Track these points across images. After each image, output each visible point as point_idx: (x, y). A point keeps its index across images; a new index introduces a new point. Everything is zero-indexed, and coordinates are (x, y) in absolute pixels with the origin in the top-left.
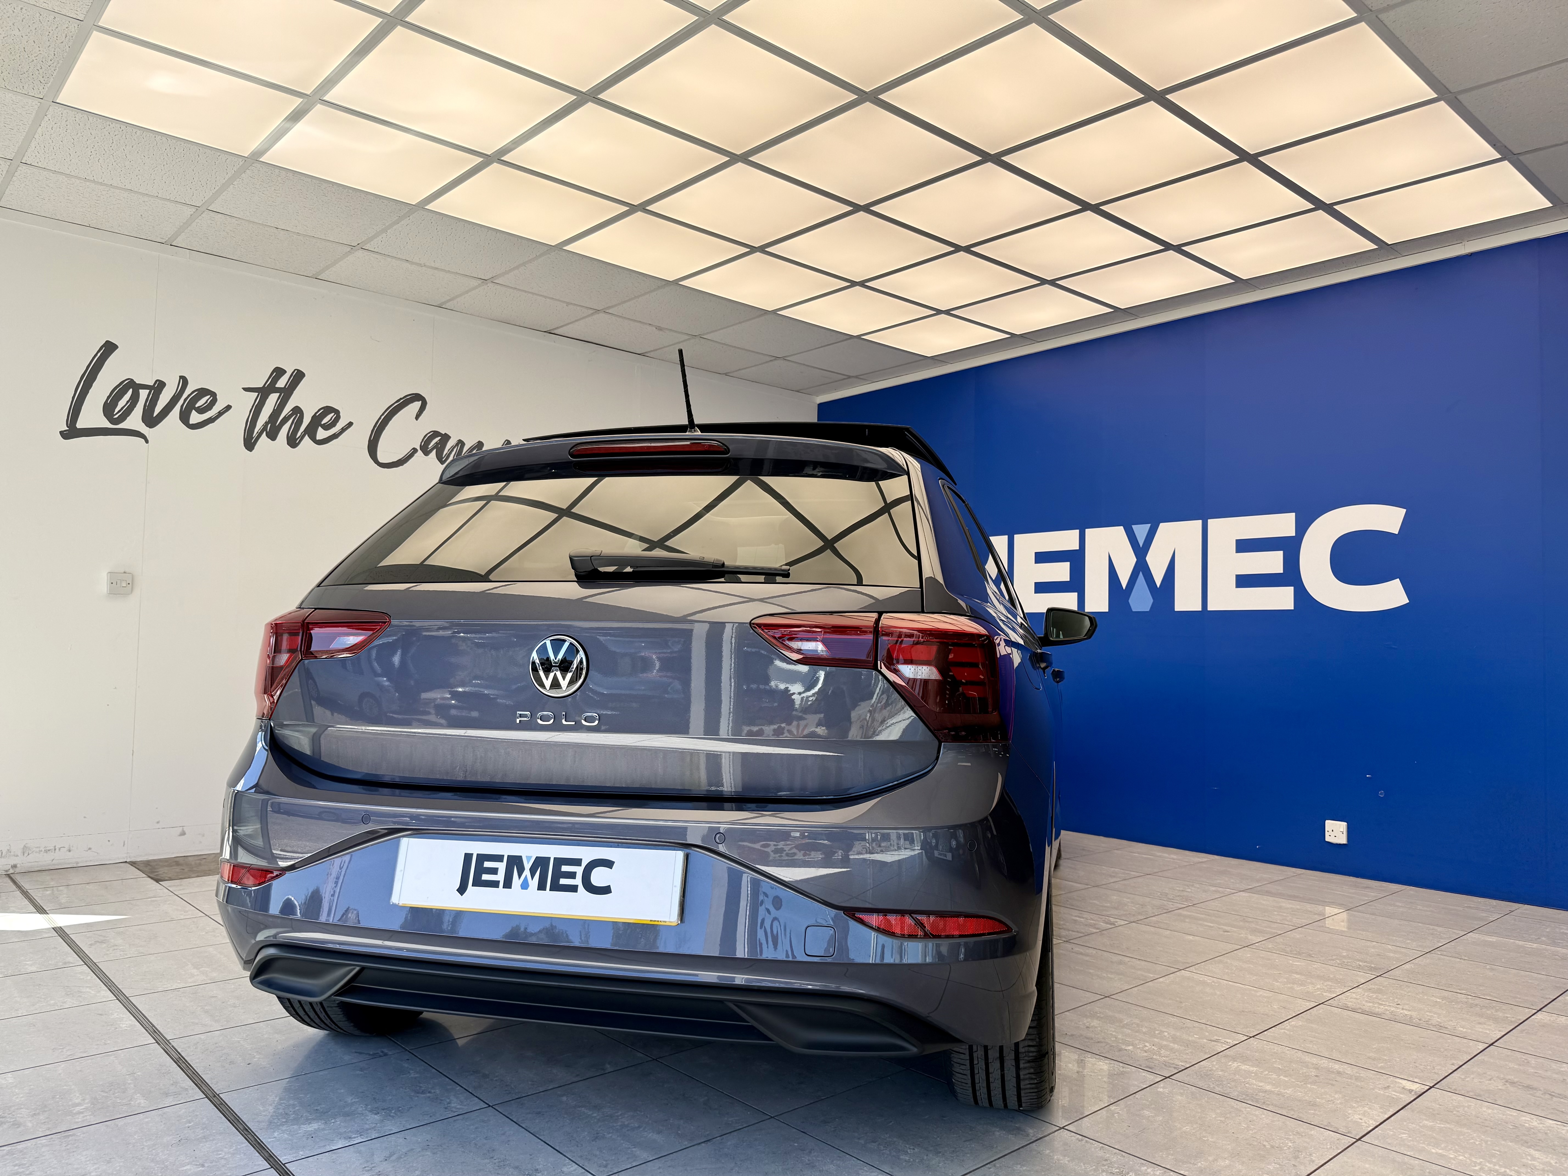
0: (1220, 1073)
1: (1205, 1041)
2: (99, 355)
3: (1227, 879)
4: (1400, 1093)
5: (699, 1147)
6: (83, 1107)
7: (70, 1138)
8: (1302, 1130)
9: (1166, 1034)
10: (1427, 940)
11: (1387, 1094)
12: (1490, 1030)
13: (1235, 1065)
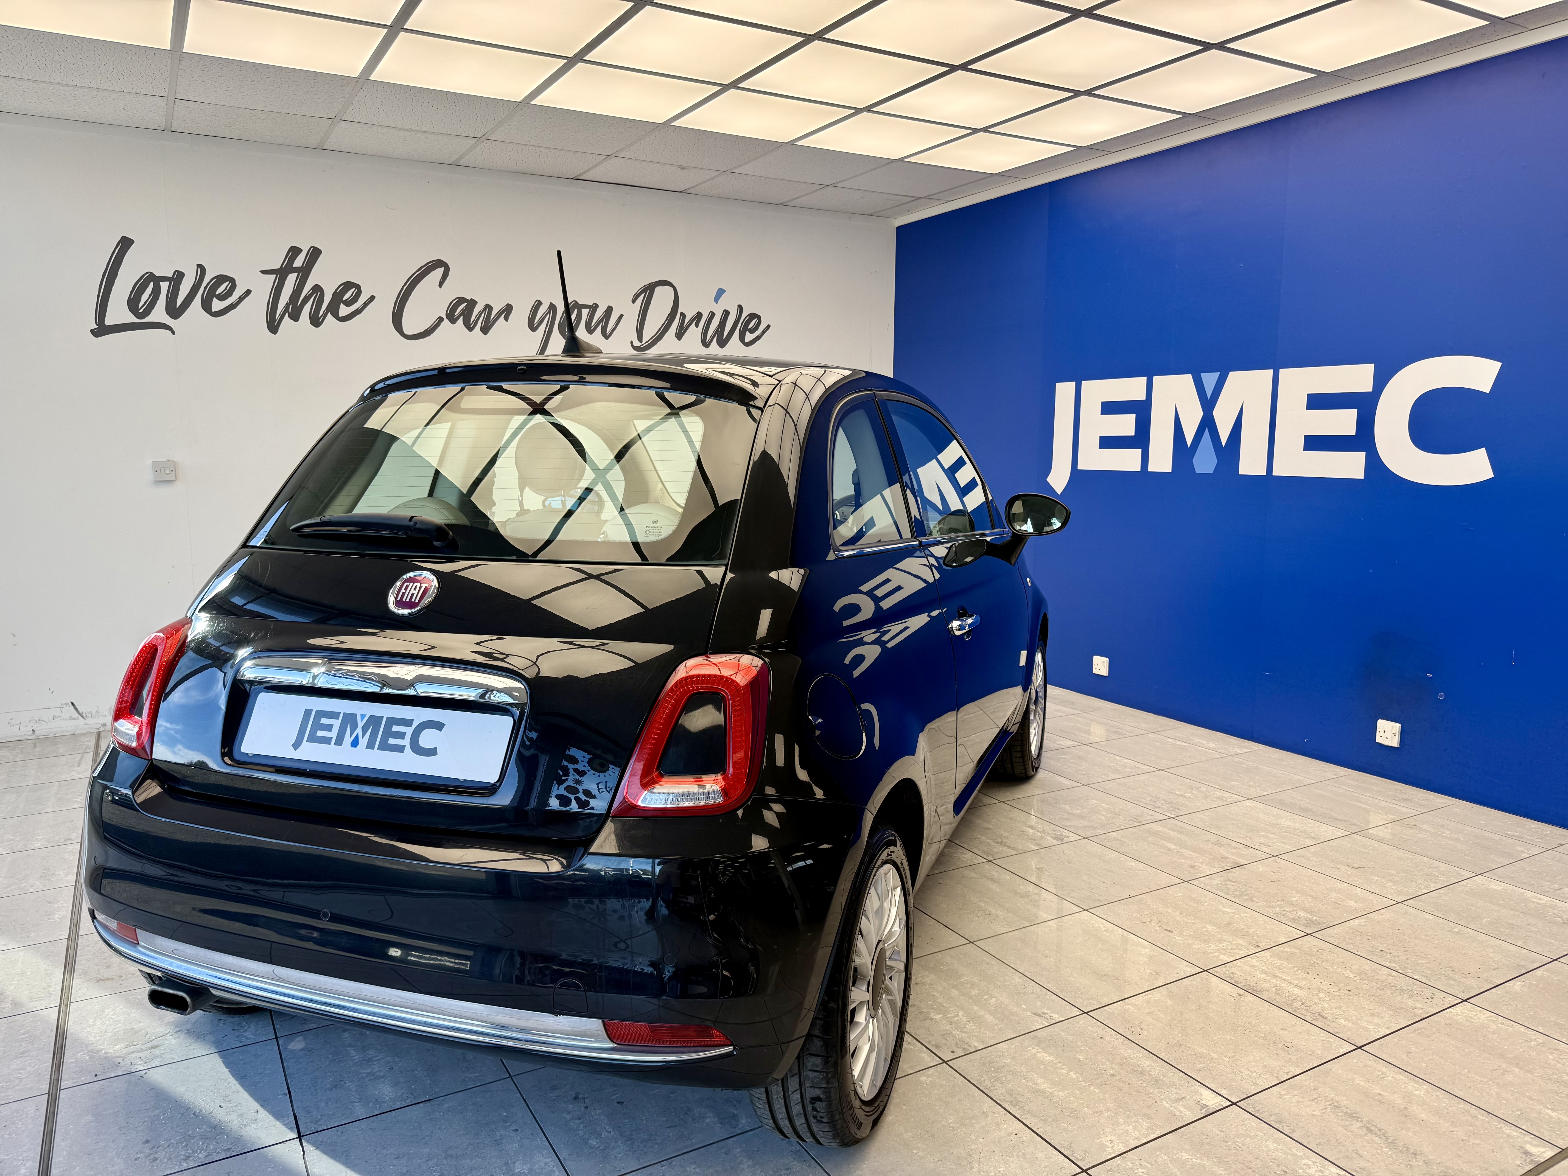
0: (1008, 1061)
1: (1029, 1013)
2: (116, 251)
3: (1246, 780)
4: (1189, 1108)
8: (1032, 1150)
9: (994, 1000)
10: (1414, 884)
11: (1172, 1109)
12: (1377, 1025)
13: (1034, 1051)
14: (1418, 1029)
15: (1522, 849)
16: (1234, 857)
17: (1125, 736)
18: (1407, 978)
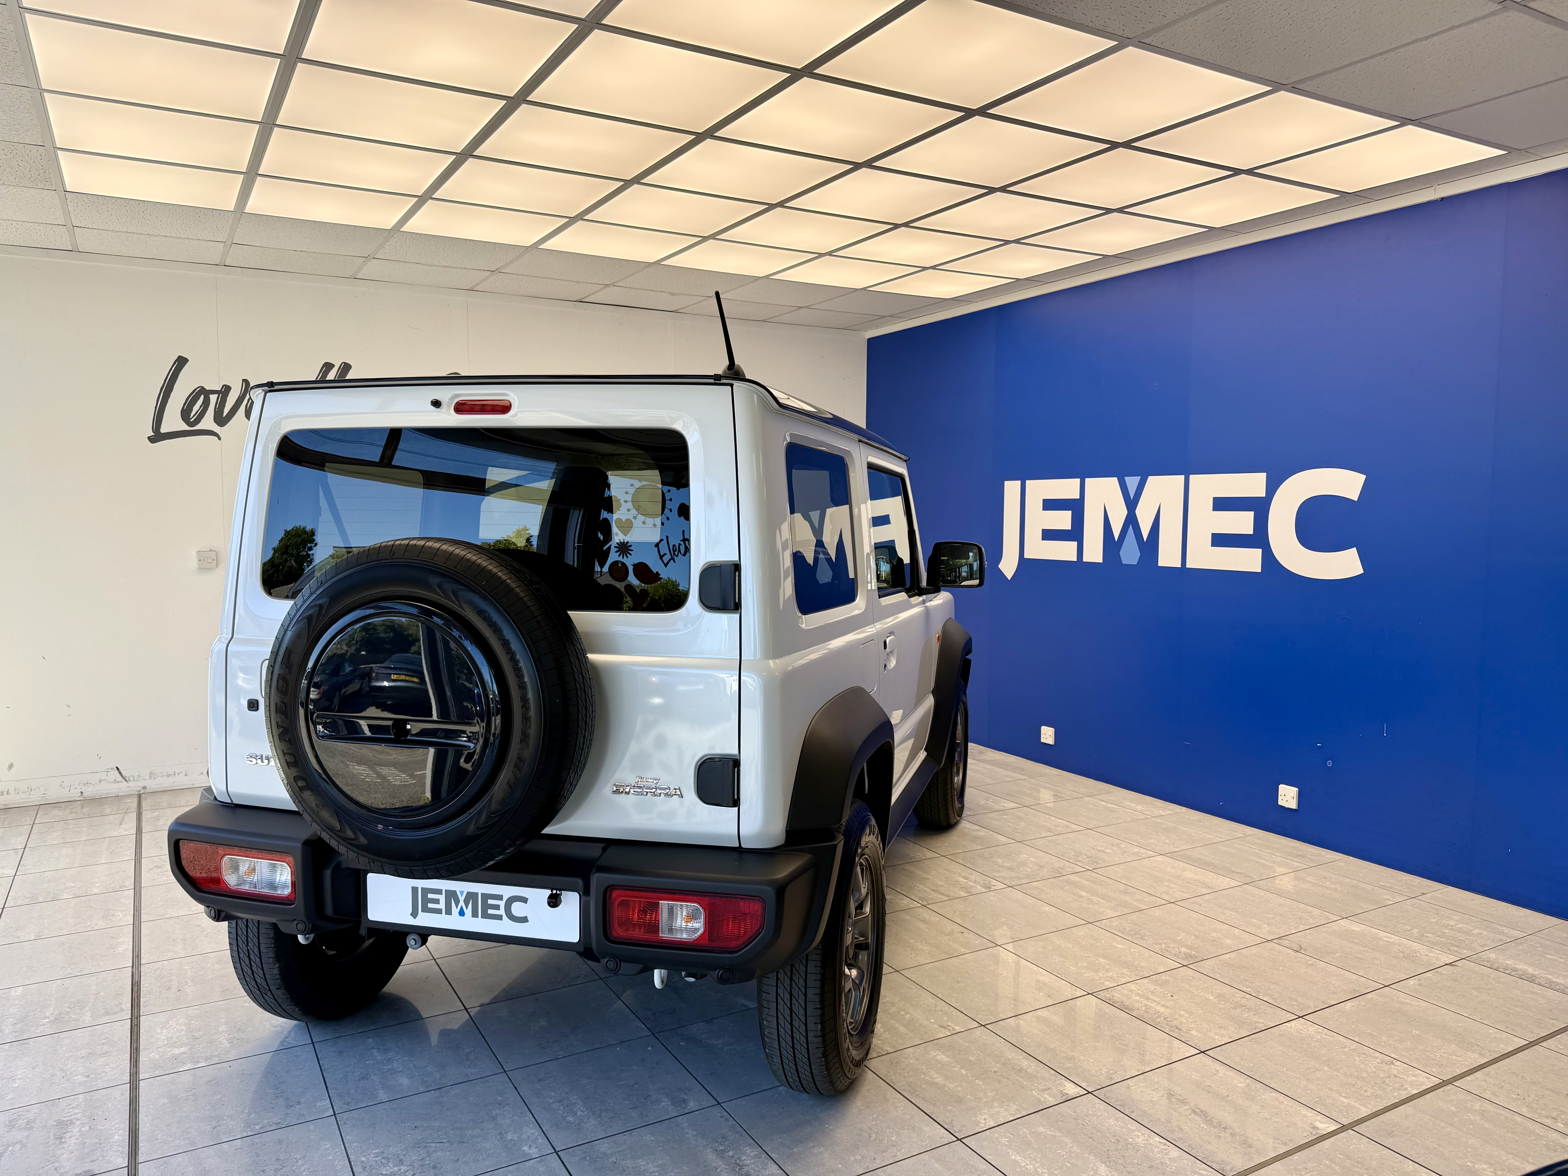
1: (936, 1026)
4: (1053, 1096)
5: (428, 1094)
6: (48, 1020)
8: (920, 1125)
9: (908, 1016)
10: (1286, 926)
11: (1039, 1096)
12: (1222, 1036)
13: (934, 1054)
14: (1255, 1039)
15: (1389, 897)
16: (1135, 903)
17: (1063, 799)
18: (1258, 1000)
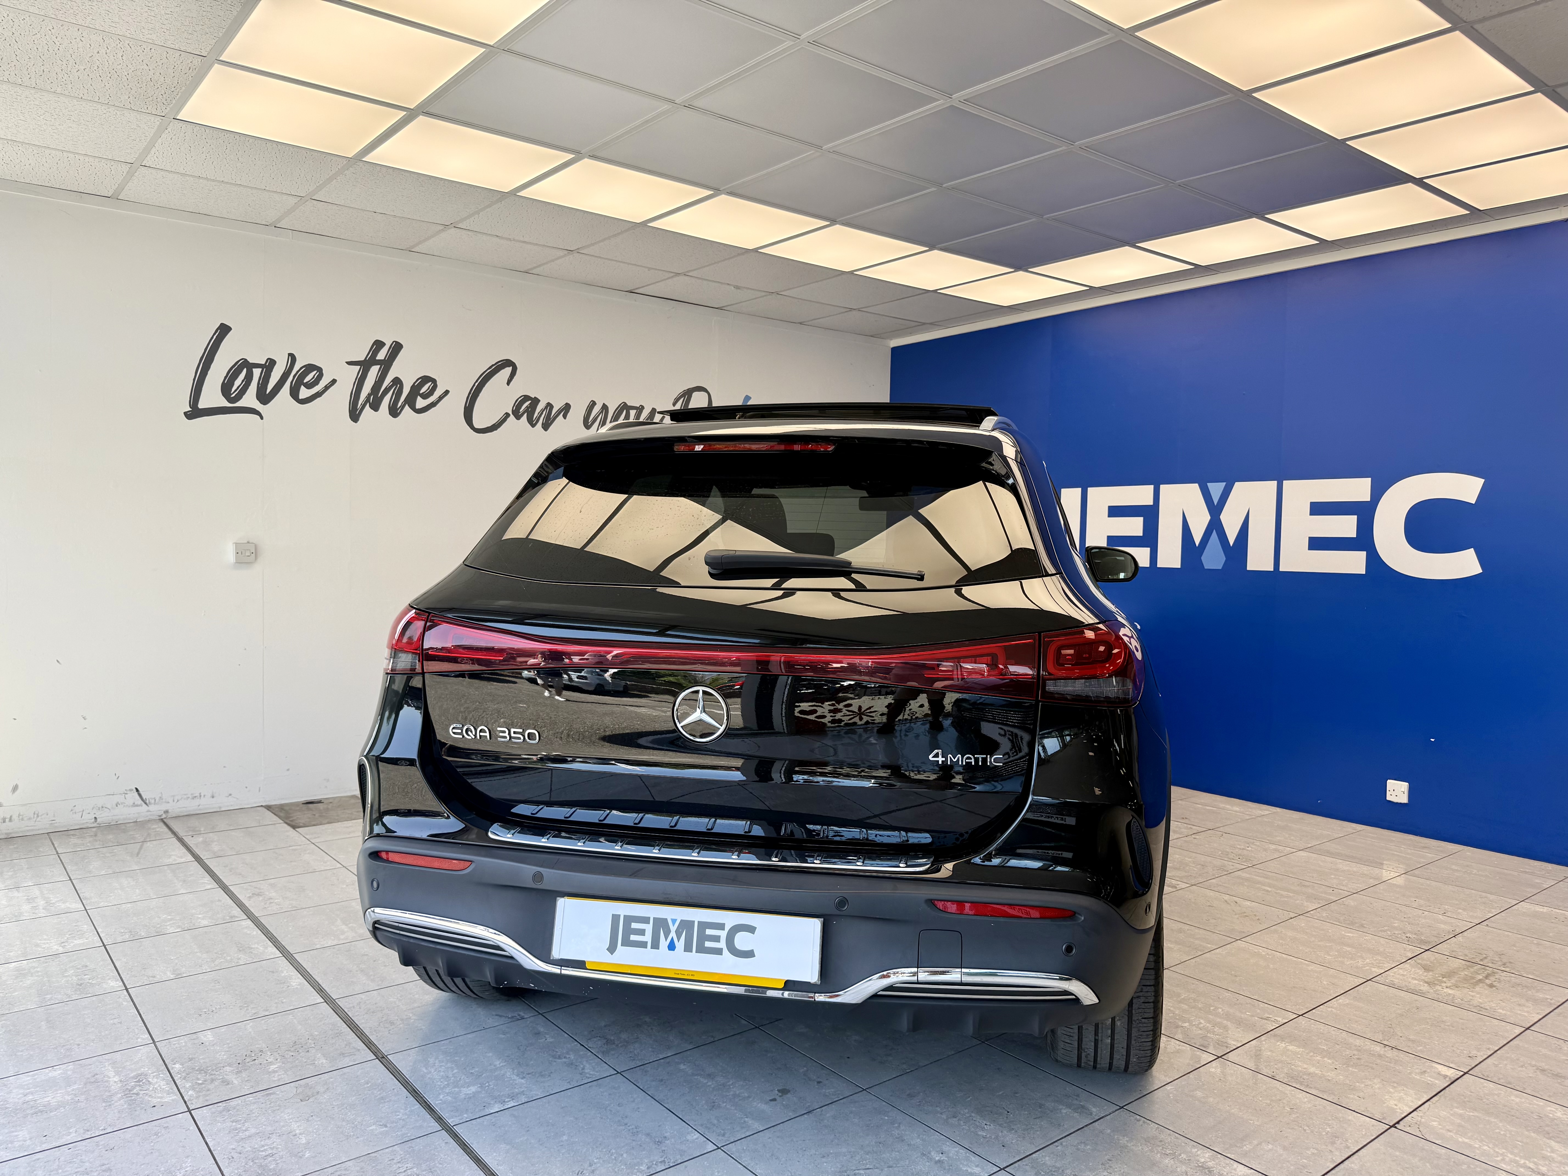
0: (1269, 1053)
1: (1256, 1018)
2: (215, 337)
3: (1287, 836)
4: (1436, 1079)
6: (276, 1066)
7: (272, 1096)
8: (1341, 1115)
9: (1220, 1010)
